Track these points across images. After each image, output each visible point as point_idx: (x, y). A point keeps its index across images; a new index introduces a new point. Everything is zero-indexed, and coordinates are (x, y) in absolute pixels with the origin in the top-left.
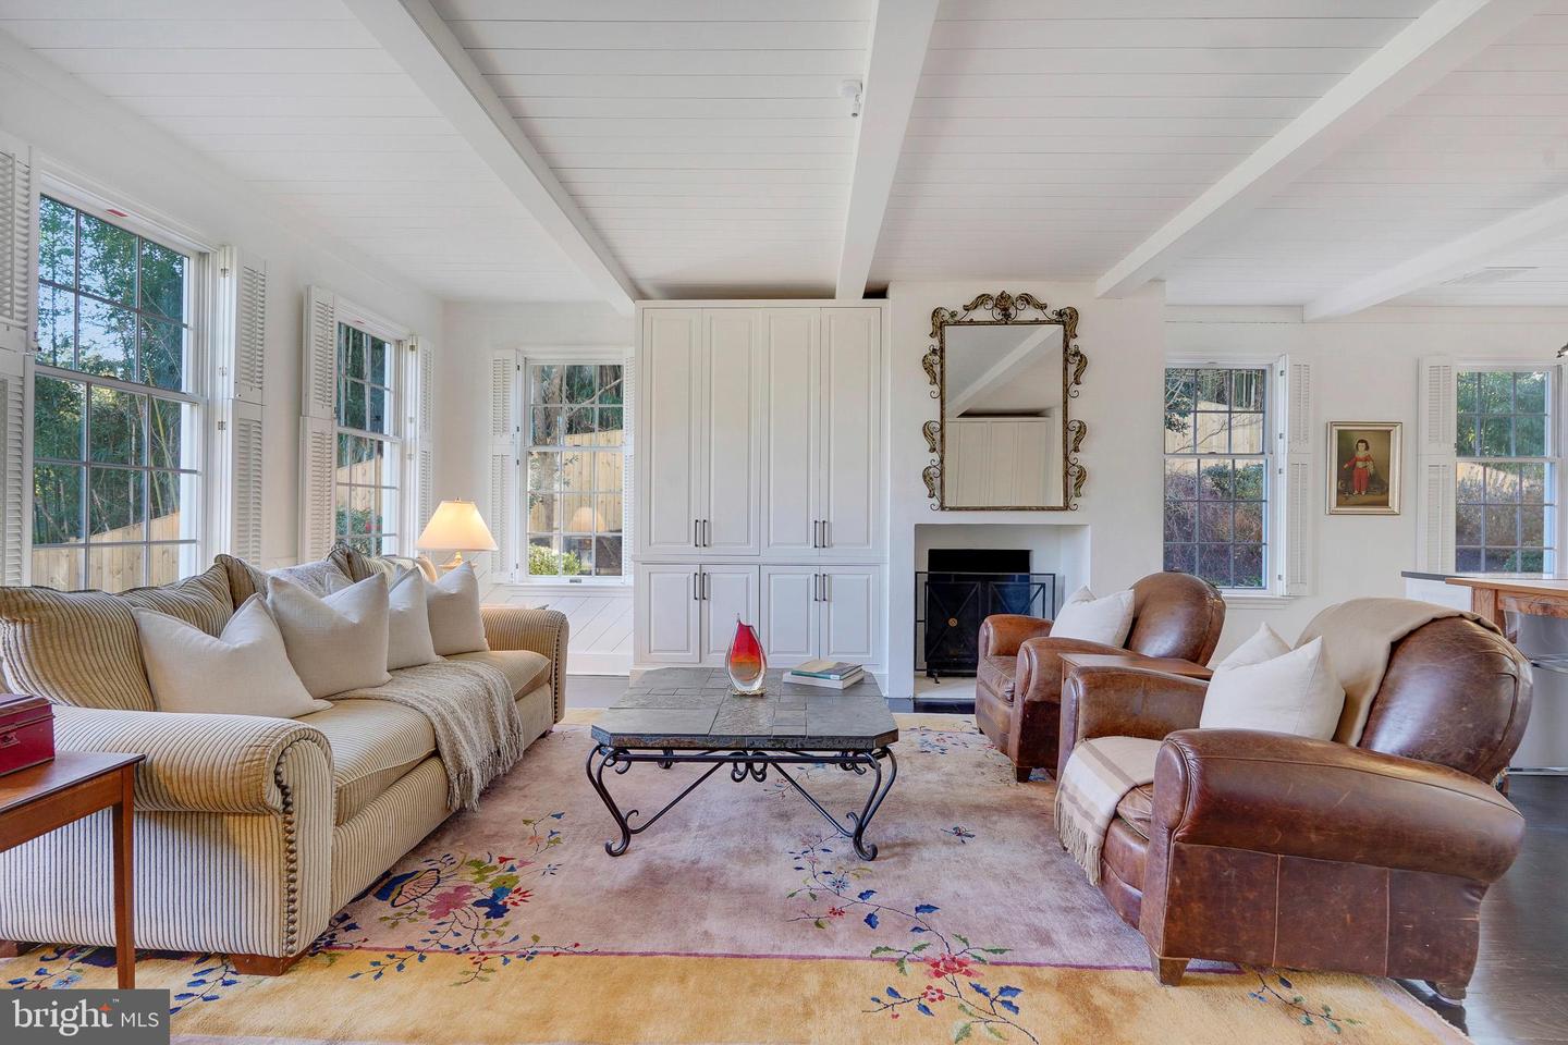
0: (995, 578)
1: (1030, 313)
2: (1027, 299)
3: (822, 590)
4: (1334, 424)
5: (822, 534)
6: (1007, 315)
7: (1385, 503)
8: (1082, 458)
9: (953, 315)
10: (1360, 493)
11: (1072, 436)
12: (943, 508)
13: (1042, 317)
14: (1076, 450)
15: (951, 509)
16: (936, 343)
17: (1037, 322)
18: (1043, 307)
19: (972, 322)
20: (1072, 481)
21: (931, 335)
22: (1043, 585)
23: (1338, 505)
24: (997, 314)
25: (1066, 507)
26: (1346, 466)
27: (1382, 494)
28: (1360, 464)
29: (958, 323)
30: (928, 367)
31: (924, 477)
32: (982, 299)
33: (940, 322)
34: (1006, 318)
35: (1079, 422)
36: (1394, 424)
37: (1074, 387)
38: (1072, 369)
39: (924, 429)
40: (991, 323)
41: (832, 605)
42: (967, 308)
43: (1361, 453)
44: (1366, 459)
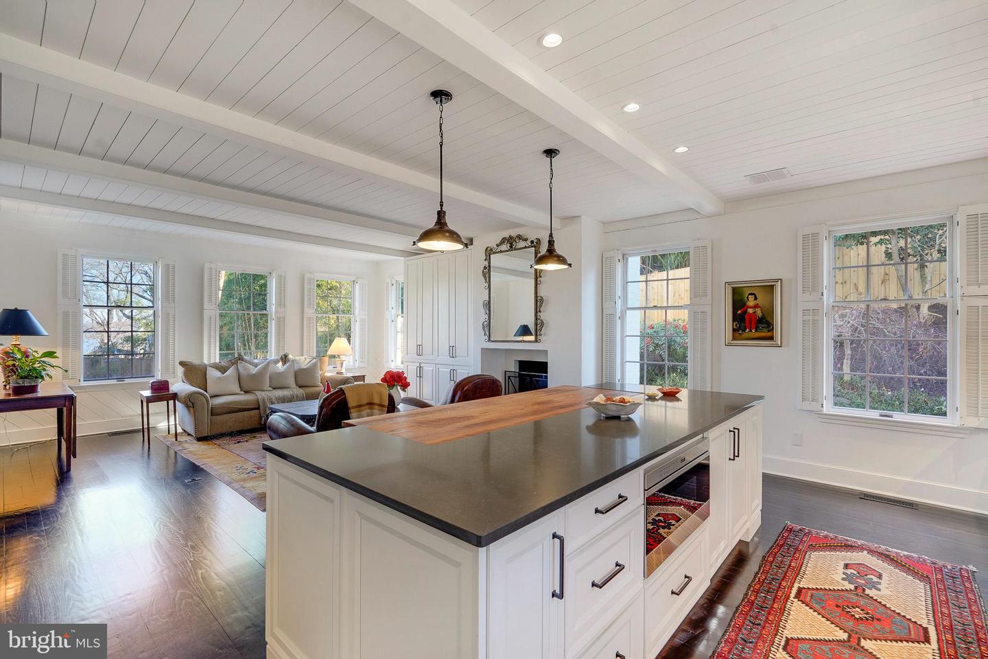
1: (522, 244)
2: (519, 237)
4: (729, 283)
5: (453, 352)
6: (513, 246)
7: (771, 338)
8: (542, 316)
9: (493, 249)
10: (751, 331)
11: (538, 304)
12: (489, 340)
13: (526, 245)
14: (540, 311)
15: (493, 341)
16: (486, 263)
17: (524, 248)
18: (526, 240)
19: (500, 252)
20: (538, 328)
21: (485, 260)
23: (734, 339)
24: (509, 246)
25: (536, 341)
26: (739, 312)
27: (769, 331)
28: (750, 310)
29: (495, 253)
30: (484, 275)
31: (483, 326)
32: (503, 240)
33: (489, 252)
34: (513, 248)
35: (541, 297)
36: (777, 281)
37: (539, 279)
39: (483, 304)
40: (507, 251)
42: (498, 245)
43: (751, 302)
44: (756, 306)
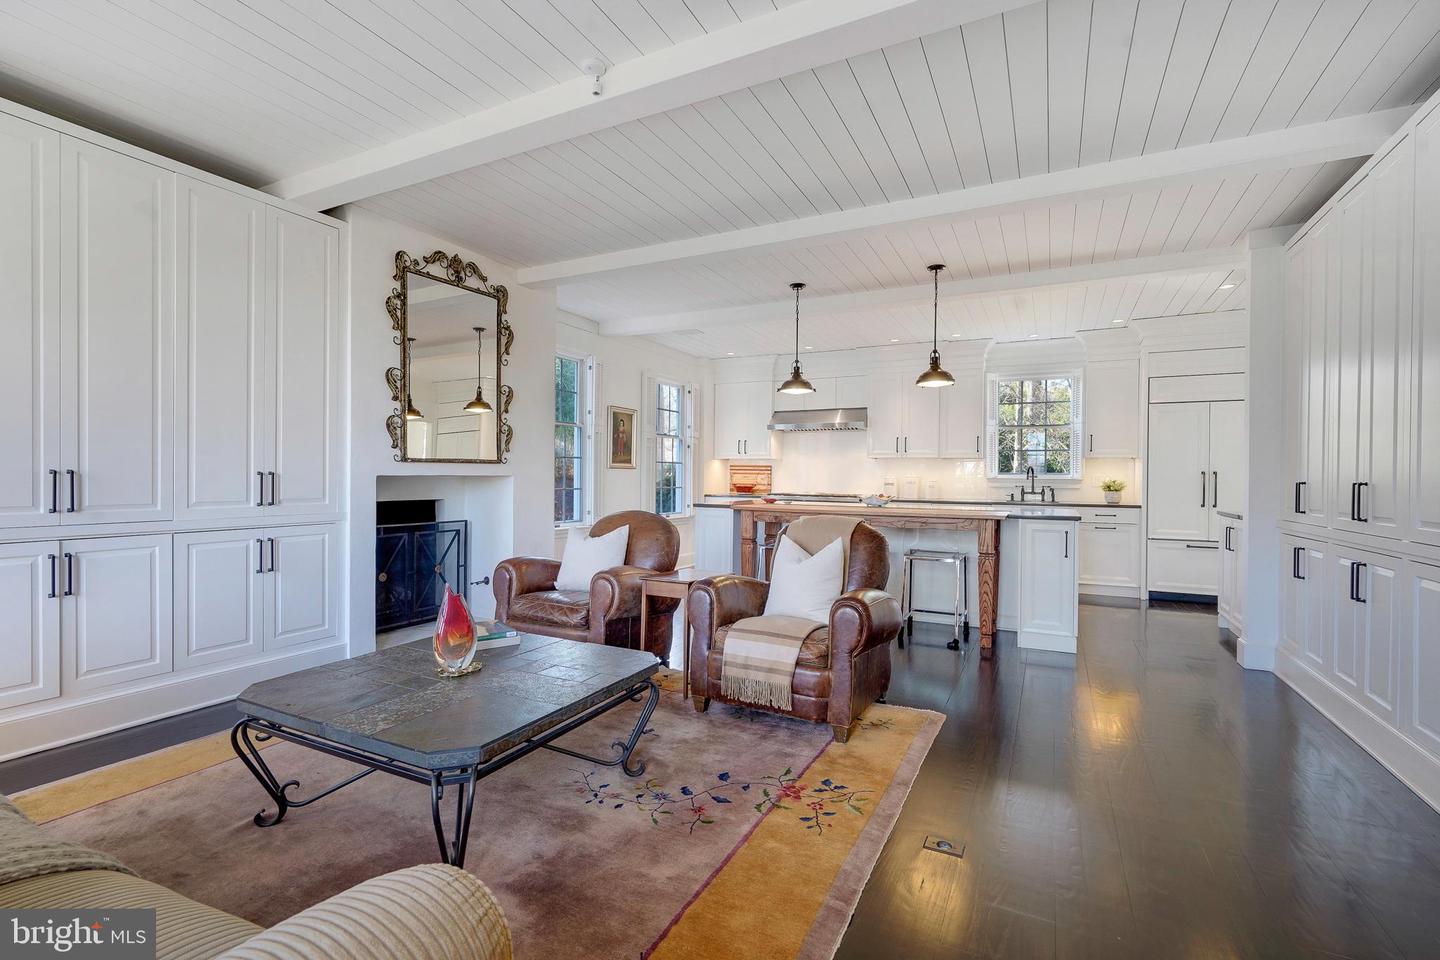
0: (418, 528)
1: (473, 282)
2: (474, 268)
3: (268, 557)
4: (611, 407)
5: (269, 489)
6: (460, 279)
7: (629, 461)
8: (510, 418)
9: (416, 263)
10: (621, 454)
11: (504, 399)
12: (405, 459)
13: (483, 289)
14: (507, 411)
15: (413, 461)
16: (398, 286)
17: (477, 291)
18: (484, 279)
19: (428, 275)
20: (504, 438)
21: (394, 277)
22: (458, 532)
23: (613, 462)
24: (450, 275)
25: (499, 461)
26: (616, 436)
28: (621, 435)
29: (418, 273)
30: (391, 311)
31: (388, 426)
32: (438, 256)
33: (403, 266)
34: (458, 282)
35: (509, 387)
36: (634, 411)
37: (505, 357)
38: (504, 340)
39: (387, 375)
40: (446, 282)
41: (279, 576)
42: (426, 260)
43: (621, 428)
44: (623, 433)
